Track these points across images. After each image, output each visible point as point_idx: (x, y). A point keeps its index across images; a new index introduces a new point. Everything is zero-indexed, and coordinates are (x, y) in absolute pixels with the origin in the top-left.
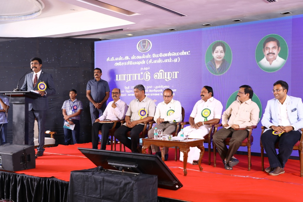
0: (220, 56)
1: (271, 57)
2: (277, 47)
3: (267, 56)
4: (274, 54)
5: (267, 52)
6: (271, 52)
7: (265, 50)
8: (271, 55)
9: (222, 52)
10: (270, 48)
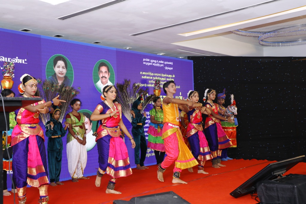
0: (62, 72)
1: (104, 80)
2: (108, 72)
3: (101, 78)
4: (106, 78)
5: (101, 75)
6: (104, 75)
7: (100, 73)
8: (104, 78)
9: (63, 68)
10: (103, 72)
